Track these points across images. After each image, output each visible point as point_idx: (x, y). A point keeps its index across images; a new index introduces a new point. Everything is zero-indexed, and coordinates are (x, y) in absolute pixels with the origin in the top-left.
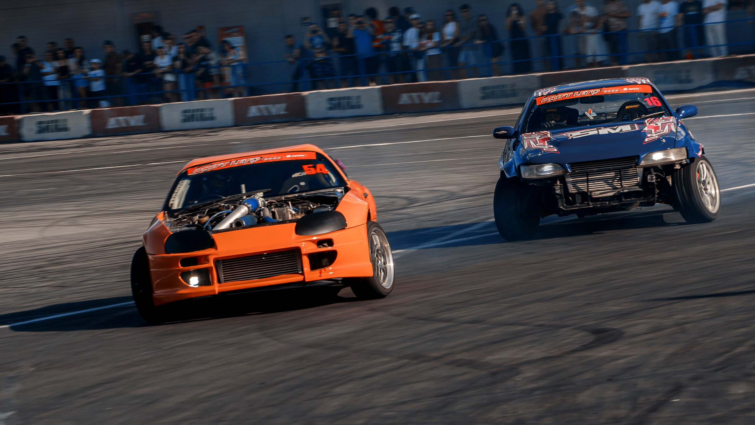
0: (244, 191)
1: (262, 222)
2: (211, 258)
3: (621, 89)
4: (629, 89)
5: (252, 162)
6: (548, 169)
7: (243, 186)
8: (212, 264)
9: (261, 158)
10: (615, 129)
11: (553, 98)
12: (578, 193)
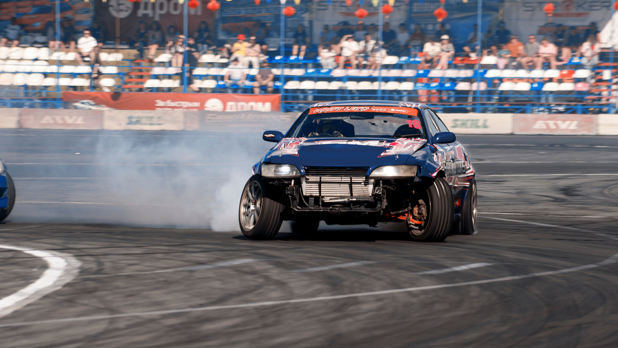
3: (388, 109)
4: (396, 110)
6: (286, 170)
10: (363, 143)
11: (325, 109)
12: (311, 196)
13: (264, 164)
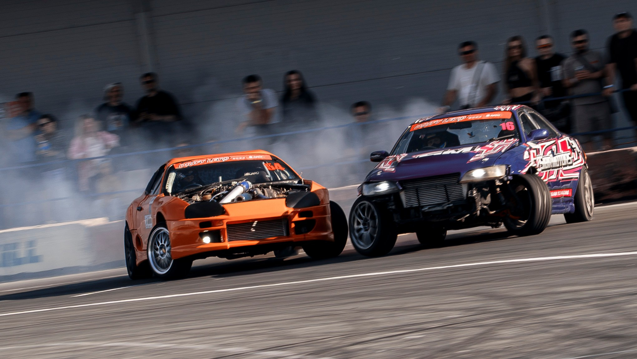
0: (221, 181)
1: (256, 198)
2: (225, 222)
3: (484, 116)
5: (224, 161)
6: (384, 187)
7: (220, 178)
8: (225, 226)
9: (230, 158)
10: (457, 151)
11: (425, 124)
12: (411, 208)
13: (364, 184)
